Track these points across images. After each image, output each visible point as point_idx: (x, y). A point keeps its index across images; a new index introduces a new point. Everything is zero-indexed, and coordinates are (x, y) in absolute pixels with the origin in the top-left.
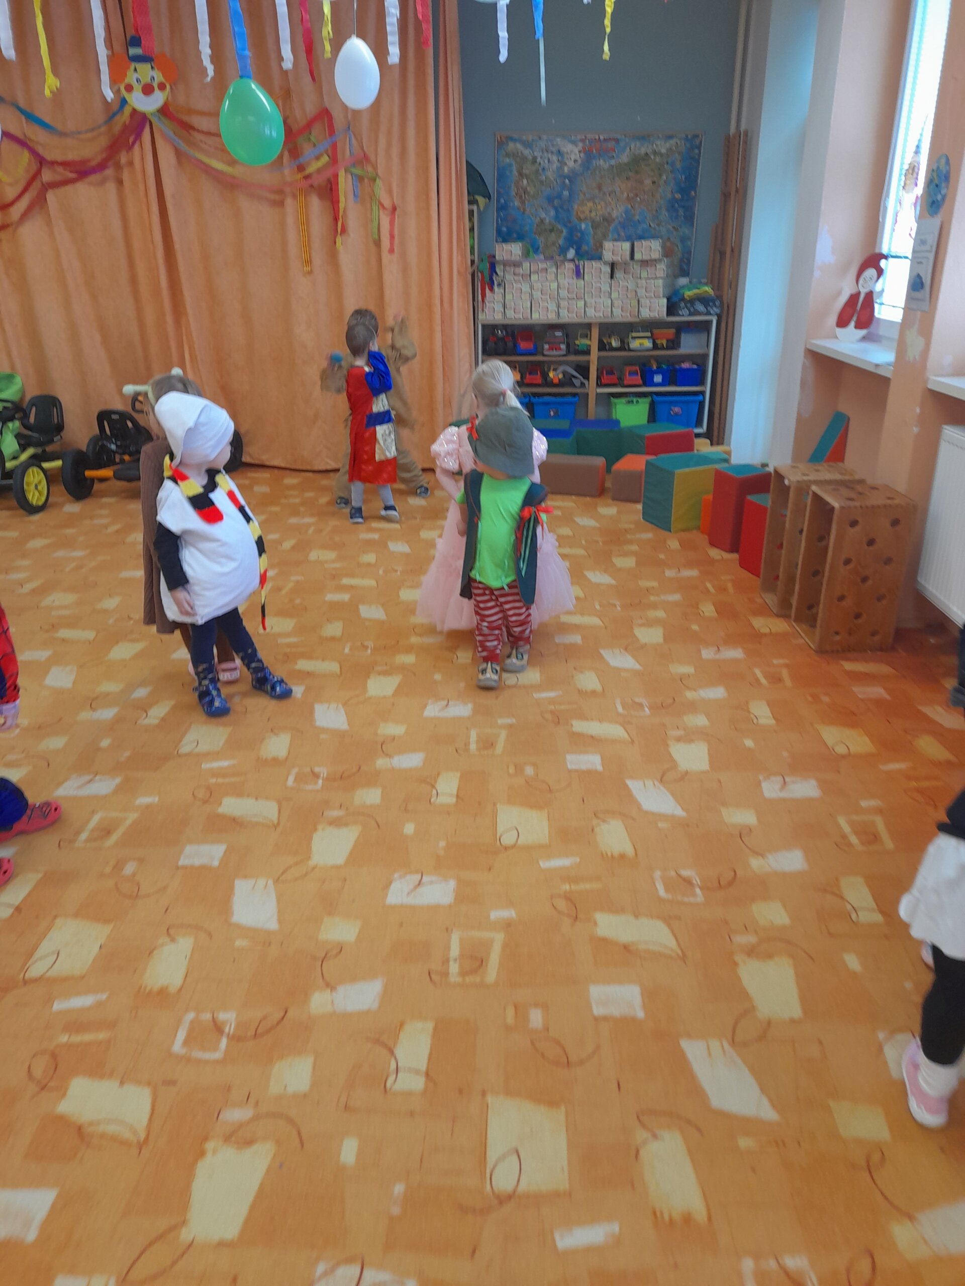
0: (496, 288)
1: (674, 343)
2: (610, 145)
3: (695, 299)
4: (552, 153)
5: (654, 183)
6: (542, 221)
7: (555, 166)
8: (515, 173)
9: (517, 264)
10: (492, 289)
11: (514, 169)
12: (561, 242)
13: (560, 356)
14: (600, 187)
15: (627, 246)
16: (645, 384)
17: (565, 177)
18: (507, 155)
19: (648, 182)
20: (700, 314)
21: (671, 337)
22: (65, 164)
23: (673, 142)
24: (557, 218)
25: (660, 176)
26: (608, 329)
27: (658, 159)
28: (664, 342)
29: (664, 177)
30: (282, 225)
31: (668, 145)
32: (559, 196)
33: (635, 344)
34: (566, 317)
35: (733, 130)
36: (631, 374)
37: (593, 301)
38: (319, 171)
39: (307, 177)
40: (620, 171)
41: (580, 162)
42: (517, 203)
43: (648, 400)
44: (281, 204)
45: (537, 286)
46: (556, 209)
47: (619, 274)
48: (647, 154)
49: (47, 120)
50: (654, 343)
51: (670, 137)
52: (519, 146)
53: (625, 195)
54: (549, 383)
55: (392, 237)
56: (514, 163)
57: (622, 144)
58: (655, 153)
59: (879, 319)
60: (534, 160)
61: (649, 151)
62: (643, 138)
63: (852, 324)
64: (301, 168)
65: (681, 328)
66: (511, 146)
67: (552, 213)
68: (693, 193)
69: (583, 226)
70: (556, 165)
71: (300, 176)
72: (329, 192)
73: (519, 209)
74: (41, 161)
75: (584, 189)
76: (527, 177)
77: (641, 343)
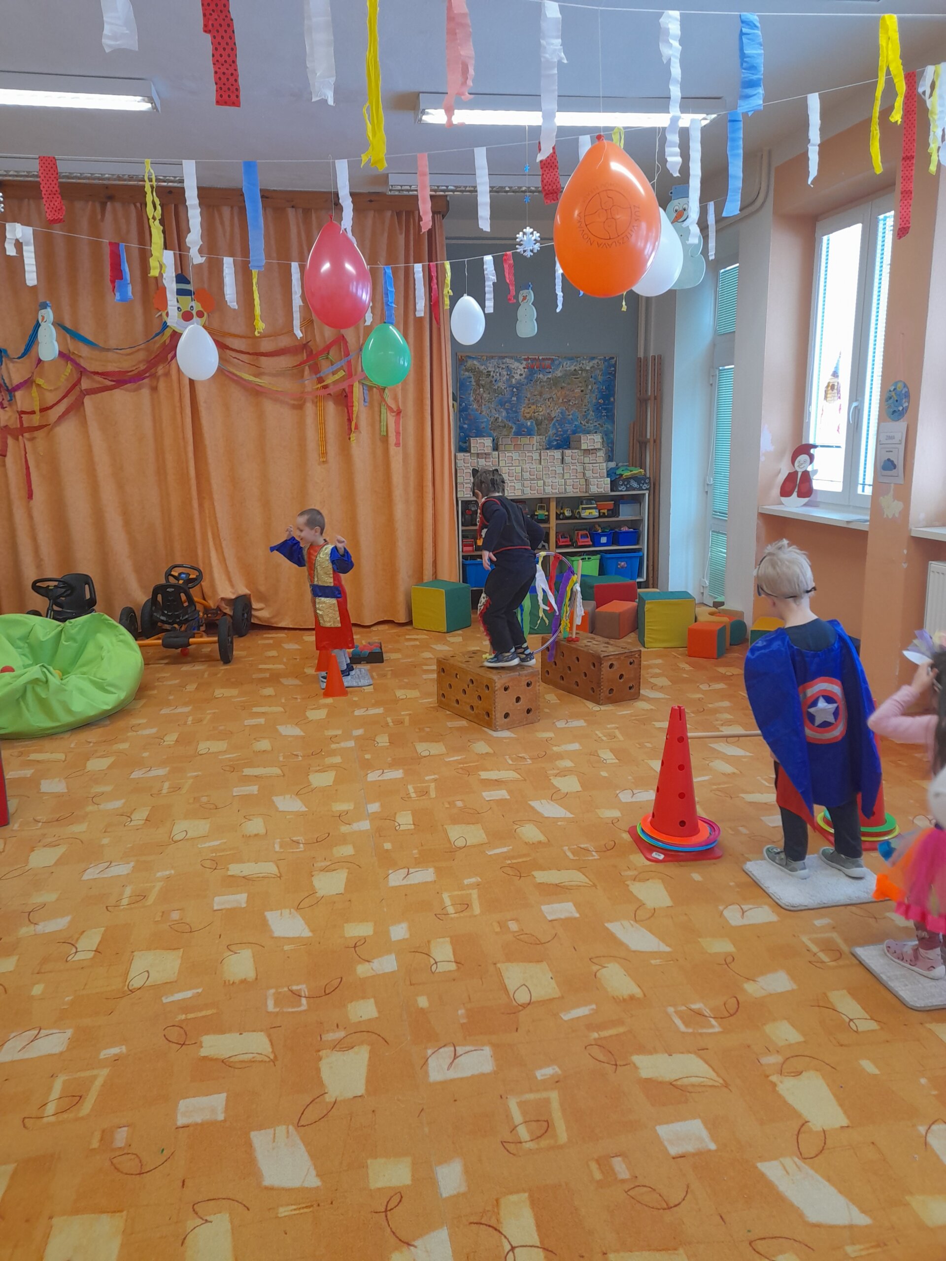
1: (614, 512)
2: (547, 363)
3: (630, 478)
4: (503, 368)
5: (582, 391)
6: (497, 419)
7: (505, 378)
8: (474, 384)
11: (473, 380)
14: (541, 394)
16: (594, 546)
17: (513, 387)
18: (467, 370)
19: (578, 390)
20: (634, 489)
21: (612, 508)
22: (103, 374)
23: (595, 362)
24: (508, 418)
25: (587, 386)
26: (562, 502)
27: (584, 375)
28: (606, 511)
29: (590, 387)
30: (301, 425)
31: (591, 364)
32: (510, 402)
33: (585, 514)
34: (529, 493)
35: (641, 354)
36: (583, 536)
37: (550, 481)
38: (335, 383)
39: (325, 387)
40: (555, 383)
41: (524, 376)
42: (475, 406)
43: (598, 556)
44: (299, 407)
46: (507, 410)
48: (575, 370)
49: (90, 337)
50: (599, 513)
51: (593, 358)
52: (475, 362)
53: (561, 401)
55: (398, 433)
56: (472, 376)
57: (557, 362)
58: (581, 369)
59: (816, 490)
60: (488, 375)
61: (577, 368)
62: (571, 359)
63: (795, 494)
64: (320, 380)
65: (618, 501)
66: (470, 363)
67: (504, 414)
68: (612, 399)
69: (529, 424)
71: (319, 386)
72: (344, 399)
73: (477, 410)
74: (82, 371)
75: (529, 396)
76: (483, 386)
77: (590, 513)
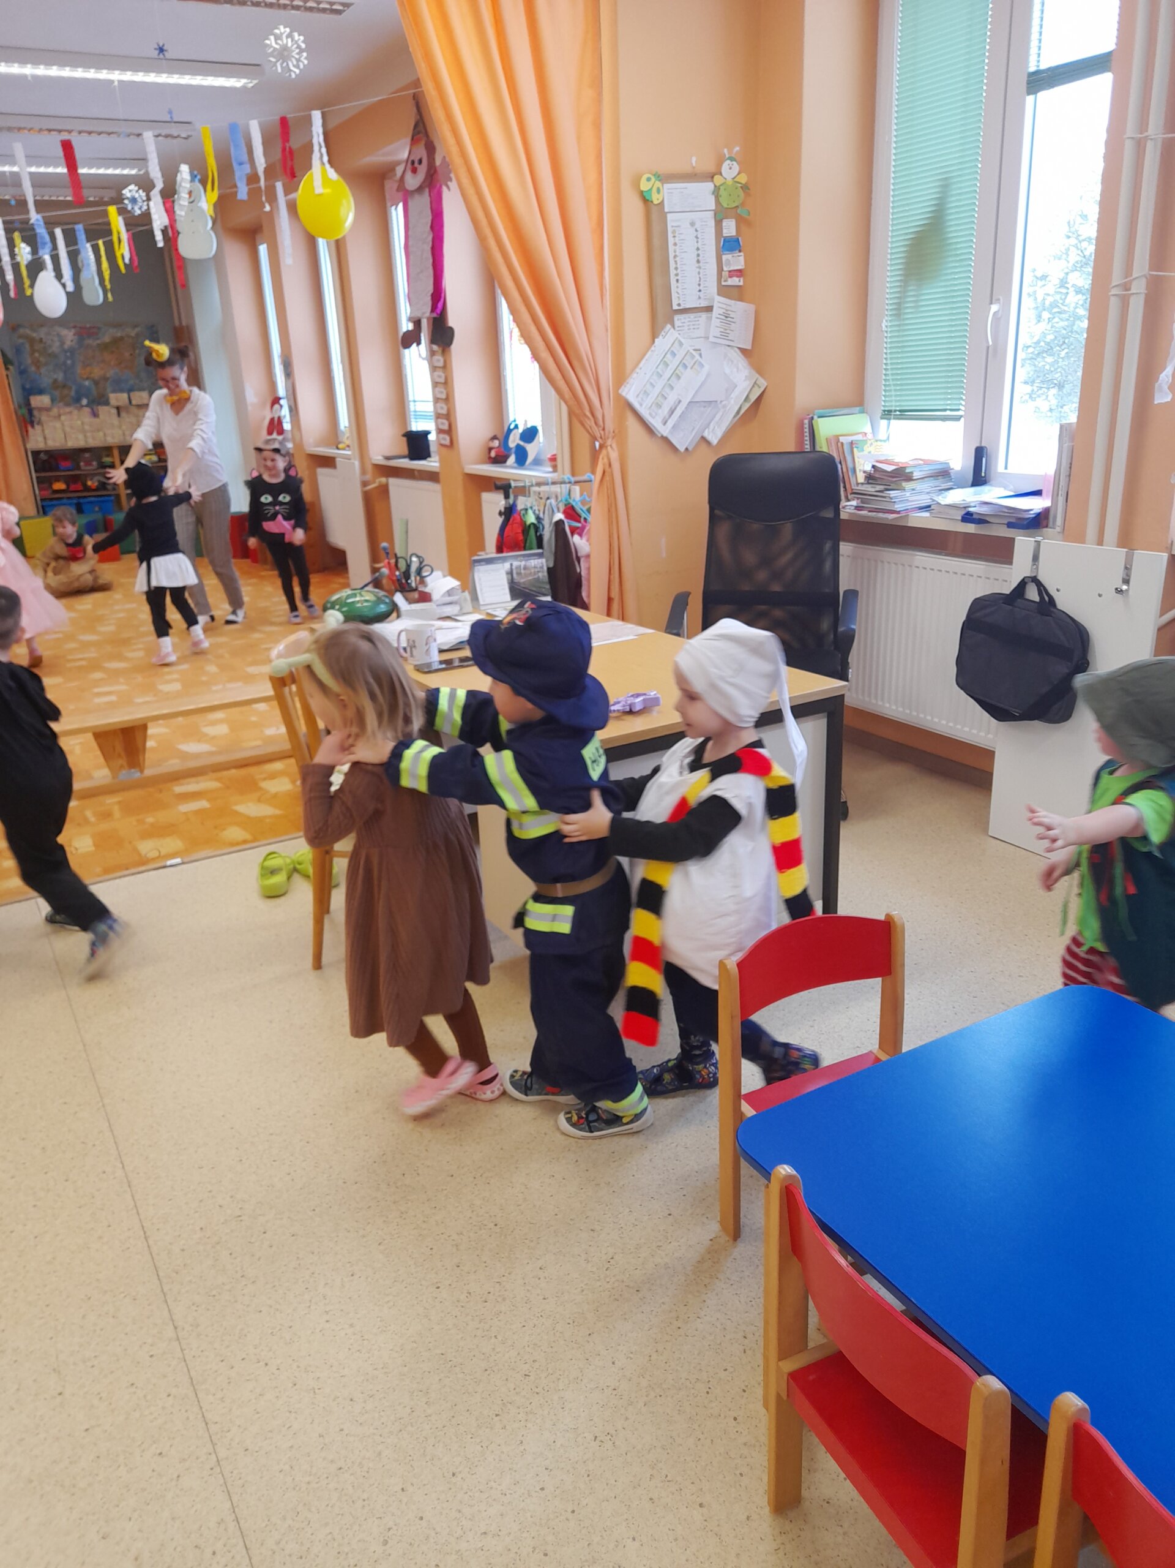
0: (36, 427)
2: (95, 330)
4: (54, 335)
5: (131, 355)
6: (56, 380)
8: (29, 349)
9: (48, 410)
10: (33, 426)
11: (27, 345)
12: (73, 393)
13: (94, 470)
14: (93, 357)
15: (125, 395)
17: (66, 352)
18: (20, 337)
19: (127, 355)
23: (137, 330)
24: (66, 378)
25: (135, 350)
27: (131, 340)
29: (137, 351)
32: (65, 364)
34: (92, 443)
35: (177, 323)
40: (104, 347)
41: (75, 341)
42: (33, 369)
45: (66, 423)
46: (64, 372)
47: (123, 414)
48: (122, 336)
51: (136, 326)
52: (27, 330)
53: (113, 363)
54: (87, 489)
56: (25, 341)
57: (103, 330)
58: (128, 336)
59: (284, 428)
60: (41, 340)
62: (118, 325)
63: (275, 433)
66: (21, 331)
67: (62, 375)
69: (87, 383)
70: (57, 344)
73: (35, 372)
75: (82, 359)
76: (38, 351)
